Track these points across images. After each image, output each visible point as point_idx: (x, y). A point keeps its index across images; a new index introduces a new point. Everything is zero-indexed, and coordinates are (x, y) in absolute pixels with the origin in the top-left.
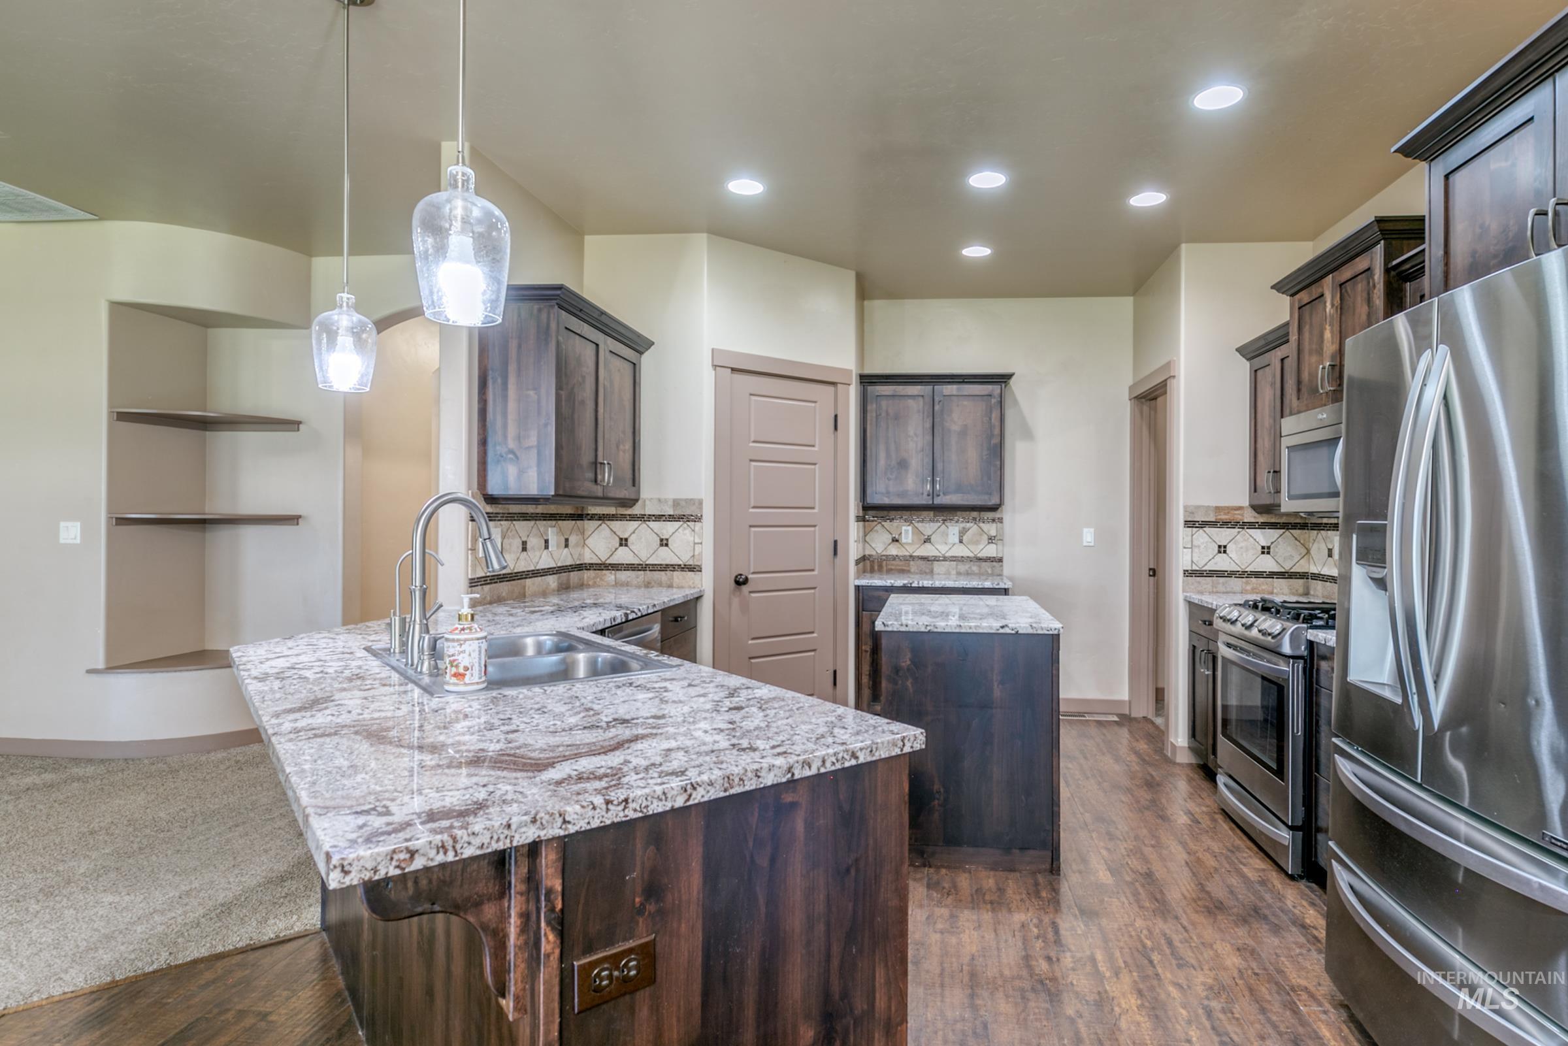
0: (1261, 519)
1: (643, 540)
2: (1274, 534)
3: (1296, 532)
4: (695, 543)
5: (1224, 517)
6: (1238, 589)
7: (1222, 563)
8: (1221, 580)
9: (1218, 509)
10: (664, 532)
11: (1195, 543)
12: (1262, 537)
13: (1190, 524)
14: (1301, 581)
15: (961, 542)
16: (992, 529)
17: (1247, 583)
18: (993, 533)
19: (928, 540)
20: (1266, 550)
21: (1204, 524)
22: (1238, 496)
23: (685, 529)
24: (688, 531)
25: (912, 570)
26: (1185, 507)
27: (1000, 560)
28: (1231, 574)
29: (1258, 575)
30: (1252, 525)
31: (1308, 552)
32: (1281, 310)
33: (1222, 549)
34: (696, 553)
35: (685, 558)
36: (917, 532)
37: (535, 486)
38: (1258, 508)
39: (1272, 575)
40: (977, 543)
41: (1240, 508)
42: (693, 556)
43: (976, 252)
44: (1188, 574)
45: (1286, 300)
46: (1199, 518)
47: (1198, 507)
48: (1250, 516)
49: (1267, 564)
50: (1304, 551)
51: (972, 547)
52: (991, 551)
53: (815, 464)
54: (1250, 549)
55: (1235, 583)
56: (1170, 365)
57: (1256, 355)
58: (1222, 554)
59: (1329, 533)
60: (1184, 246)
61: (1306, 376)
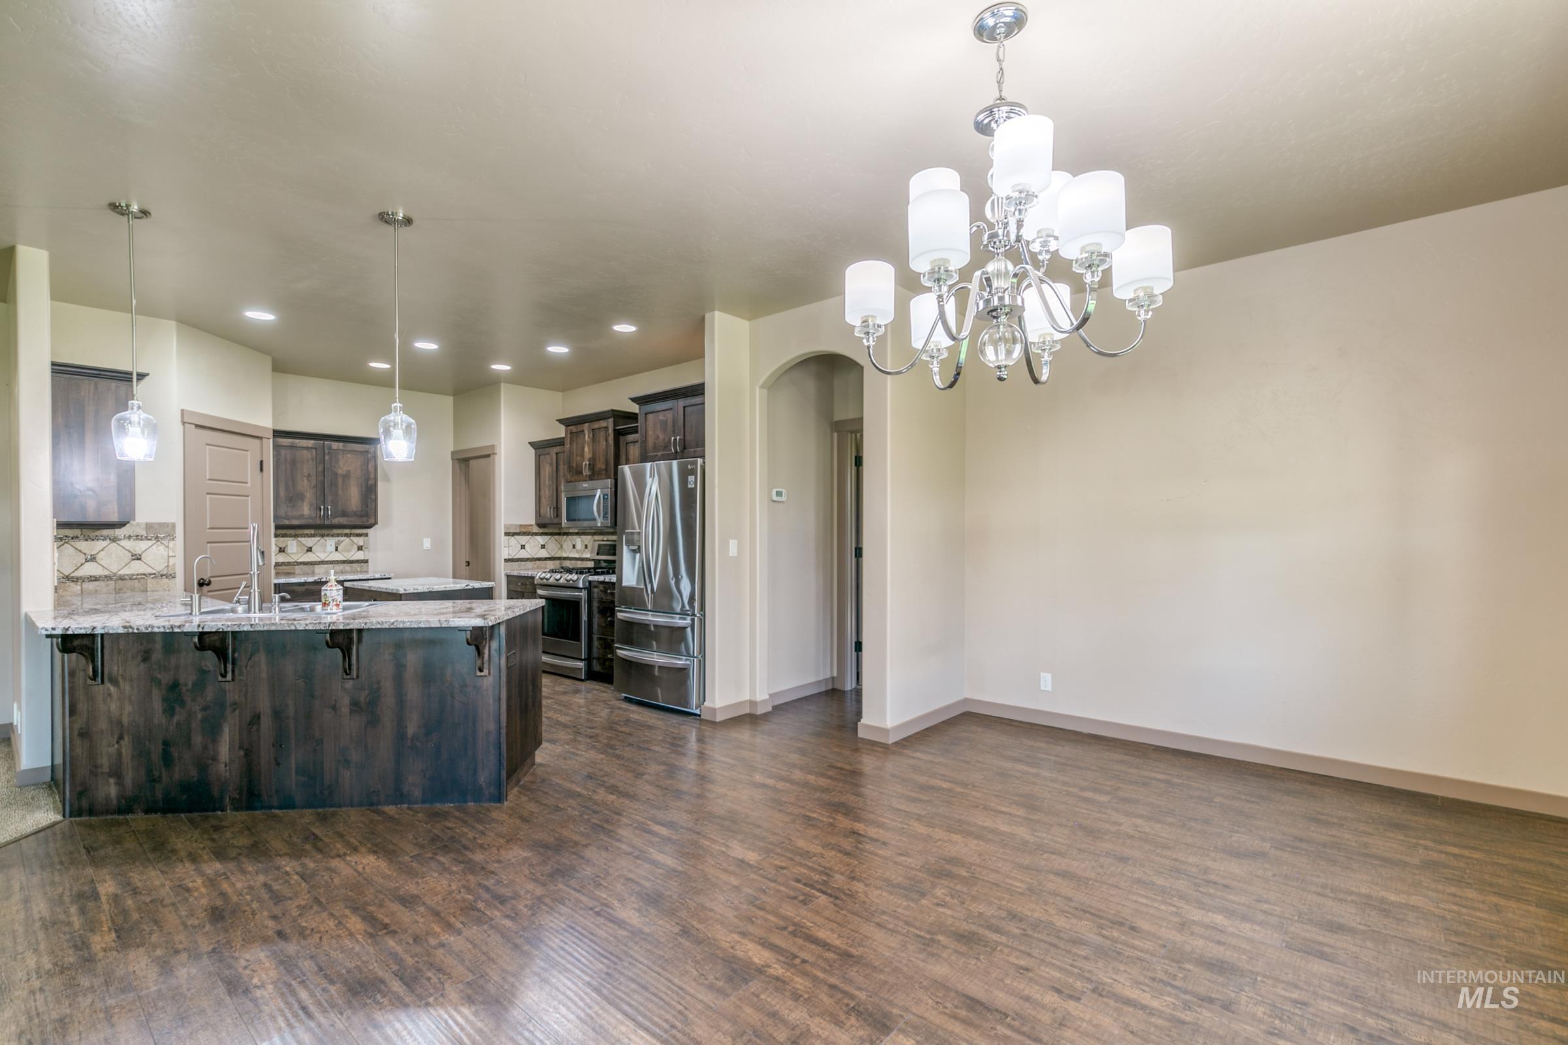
0: (541, 531)
1: (113, 556)
2: (547, 538)
3: (556, 537)
4: (169, 557)
5: (523, 530)
6: (530, 567)
7: (523, 554)
8: (523, 563)
9: (521, 526)
10: (137, 549)
11: (509, 544)
12: (541, 540)
13: (507, 534)
14: (558, 561)
15: (337, 550)
16: (360, 541)
17: (535, 564)
18: (361, 544)
19: (310, 550)
20: (543, 547)
21: (514, 534)
22: (530, 519)
23: (158, 546)
24: (162, 548)
25: (297, 572)
26: (505, 526)
27: (366, 561)
28: (527, 560)
29: (539, 559)
30: (536, 534)
31: (562, 547)
32: (561, 432)
33: (523, 547)
34: (171, 564)
35: (160, 567)
36: (301, 544)
37: (116, 515)
38: (540, 525)
39: (546, 559)
40: (349, 551)
41: (531, 525)
42: (168, 566)
43: (380, 365)
44: (507, 561)
45: (563, 427)
46: (512, 531)
47: (512, 525)
48: (536, 529)
49: (543, 554)
50: (559, 546)
51: (346, 554)
52: (360, 555)
53: (248, 496)
54: (534, 546)
55: (529, 564)
56: (493, 447)
57: (540, 447)
58: (523, 550)
59: (574, 537)
60: (502, 384)
61: (575, 465)
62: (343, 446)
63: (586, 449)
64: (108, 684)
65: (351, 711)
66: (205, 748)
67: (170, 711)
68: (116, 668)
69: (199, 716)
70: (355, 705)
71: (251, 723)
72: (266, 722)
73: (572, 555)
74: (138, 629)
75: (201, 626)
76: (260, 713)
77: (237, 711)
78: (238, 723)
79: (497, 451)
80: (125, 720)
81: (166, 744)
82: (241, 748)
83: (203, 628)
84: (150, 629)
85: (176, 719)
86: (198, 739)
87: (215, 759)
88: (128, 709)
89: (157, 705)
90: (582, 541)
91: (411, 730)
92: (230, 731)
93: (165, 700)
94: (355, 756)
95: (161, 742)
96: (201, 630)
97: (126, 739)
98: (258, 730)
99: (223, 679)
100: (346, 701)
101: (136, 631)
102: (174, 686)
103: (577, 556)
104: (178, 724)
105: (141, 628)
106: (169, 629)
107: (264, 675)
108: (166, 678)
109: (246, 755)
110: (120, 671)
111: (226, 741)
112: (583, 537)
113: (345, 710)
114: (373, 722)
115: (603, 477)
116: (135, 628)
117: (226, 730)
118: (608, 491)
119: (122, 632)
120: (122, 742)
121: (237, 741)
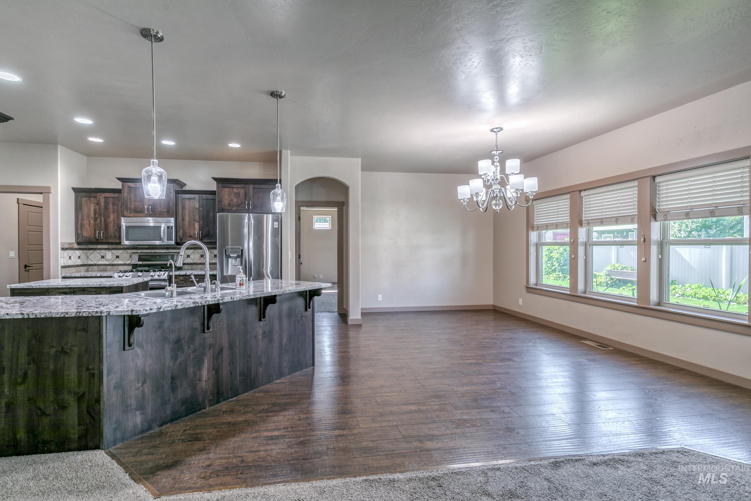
0: (78, 247)
2: (81, 251)
3: (85, 251)
5: (71, 246)
6: (73, 271)
7: (70, 263)
8: (70, 269)
9: (69, 244)
11: (64, 256)
12: (78, 253)
13: (63, 249)
14: (86, 267)
17: (76, 269)
20: (79, 257)
21: (67, 249)
22: (73, 240)
26: (61, 243)
28: (72, 266)
29: (78, 266)
30: (76, 249)
31: (88, 257)
32: (116, 185)
33: (70, 258)
38: (79, 244)
41: (74, 243)
44: (63, 267)
45: (120, 183)
46: (65, 247)
47: (65, 243)
48: (76, 246)
49: (79, 262)
54: (76, 257)
55: (73, 269)
56: (49, 188)
57: (82, 192)
58: (70, 260)
59: (102, 251)
60: (59, 146)
61: (133, 207)
64: (136, 348)
65: (263, 337)
66: (195, 374)
67: (175, 357)
68: (141, 336)
69: (192, 356)
70: (264, 333)
71: (218, 354)
72: (226, 352)
73: (100, 263)
74: (201, 303)
76: (223, 347)
77: (212, 349)
78: (212, 355)
79: (52, 190)
80: (147, 370)
81: (173, 378)
82: (213, 369)
83: (233, 299)
84: (207, 303)
85: (178, 362)
86: (191, 370)
87: (200, 380)
88: (149, 361)
89: (168, 354)
90: (113, 253)
91: (284, 341)
92: (208, 361)
93: (173, 350)
94: (264, 360)
95: (170, 378)
96: (232, 300)
97: (148, 382)
98: (222, 357)
99: (208, 331)
100: (260, 332)
101: (200, 305)
102: (178, 341)
103: (107, 263)
104: (180, 364)
105: (202, 303)
106: (217, 302)
107: (225, 326)
108: (172, 337)
109: (216, 373)
110: (144, 337)
111: (206, 368)
112: (114, 251)
113: (260, 337)
114: (271, 340)
115: (165, 216)
117: (206, 361)
118: (172, 224)
119: (193, 306)
120: (145, 386)
121: (211, 366)
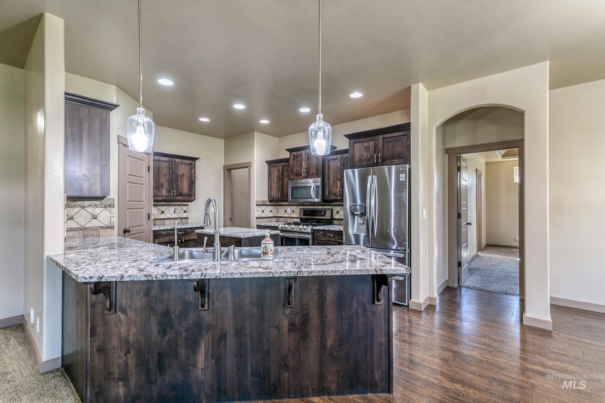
0: (270, 204)
1: (82, 216)
2: (272, 207)
3: (276, 207)
4: (111, 217)
5: (264, 203)
6: (266, 221)
7: (263, 215)
8: (263, 219)
9: (262, 201)
10: (95, 212)
11: (258, 210)
12: (270, 208)
13: (257, 205)
14: (277, 218)
15: (175, 213)
16: (185, 208)
17: (268, 220)
19: (163, 212)
20: (271, 211)
22: (266, 199)
23: (106, 211)
24: (107, 212)
26: (256, 201)
27: (188, 218)
28: (265, 218)
29: (269, 217)
30: (268, 205)
31: (278, 211)
32: (287, 155)
33: (263, 211)
35: (106, 223)
36: (159, 210)
37: (99, 192)
38: (270, 201)
39: (272, 217)
40: (180, 213)
41: (266, 201)
42: (110, 222)
43: (204, 120)
44: (257, 218)
45: (289, 153)
46: (259, 204)
47: (259, 201)
48: (268, 203)
49: (271, 215)
50: (277, 211)
51: (178, 215)
52: (185, 215)
53: (143, 184)
54: (268, 211)
55: (266, 220)
56: (250, 163)
57: (271, 164)
58: (263, 213)
59: (285, 207)
60: (255, 132)
61: (296, 171)
62: (181, 161)
63: (304, 163)
64: (119, 313)
65: (290, 330)
66: (188, 358)
67: (163, 332)
69: (184, 335)
70: (292, 325)
71: (220, 340)
72: (231, 340)
73: (284, 216)
74: (156, 277)
75: (204, 275)
76: (226, 332)
77: (211, 331)
78: (211, 340)
79: (252, 165)
80: (131, 339)
81: (160, 356)
82: (213, 358)
83: (205, 276)
84: (165, 277)
85: (167, 338)
86: (182, 352)
87: (195, 366)
88: (133, 330)
89: (154, 328)
90: (291, 209)
91: (329, 343)
92: (205, 345)
93: (160, 323)
94: (291, 362)
95: (156, 354)
96: (203, 277)
97: (132, 353)
98: (225, 345)
99: (203, 309)
100: (285, 323)
101: (154, 279)
102: (166, 313)
103: (287, 216)
104: (169, 341)
106: (179, 277)
107: (230, 305)
108: (160, 308)
109: (216, 363)
110: (128, 303)
111: (202, 353)
112: (291, 207)
113: (285, 329)
114: (304, 337)
115: (315, 177)
116: (154, 276)
117: (203, 345)
118: (319, 184)
119: (144, 279)
120: (129, 356)
121: (210, 352)
